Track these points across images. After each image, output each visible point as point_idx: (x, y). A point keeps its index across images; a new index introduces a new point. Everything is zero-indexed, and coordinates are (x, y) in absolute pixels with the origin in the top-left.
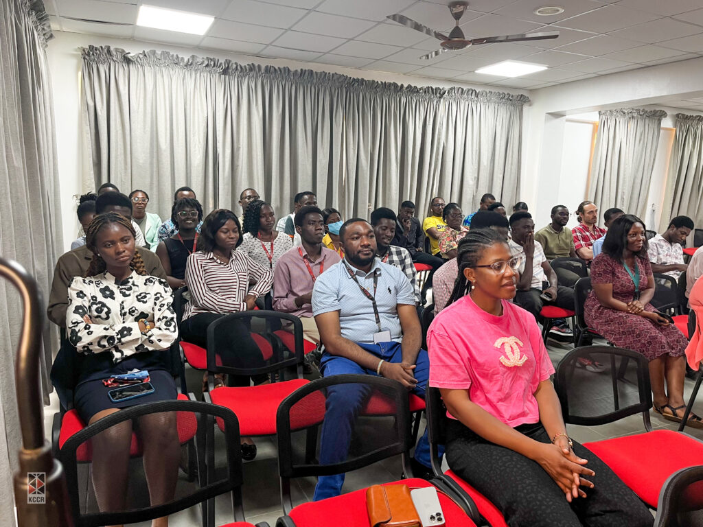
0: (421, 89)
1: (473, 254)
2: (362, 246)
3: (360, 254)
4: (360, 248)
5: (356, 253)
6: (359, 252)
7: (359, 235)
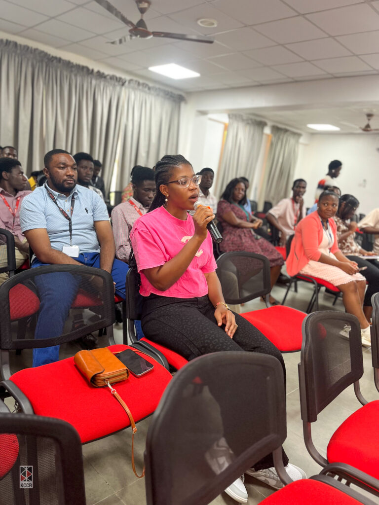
0: (108, 75)
1: (166, 173)
2: (67, 176)
3: (65, 183)
4: (65, 177)
5: (61, 181)
6: (65, 180)
7: (65, 166)
